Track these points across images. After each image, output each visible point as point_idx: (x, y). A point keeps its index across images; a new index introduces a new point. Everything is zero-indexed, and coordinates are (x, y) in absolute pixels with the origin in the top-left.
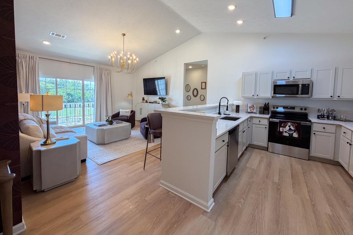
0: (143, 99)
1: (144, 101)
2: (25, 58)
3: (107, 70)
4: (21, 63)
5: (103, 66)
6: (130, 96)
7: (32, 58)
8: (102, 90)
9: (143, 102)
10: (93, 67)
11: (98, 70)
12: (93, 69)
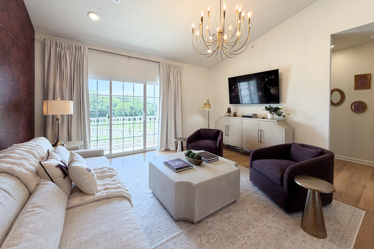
0: (229, 111)
1: (231, 114)
2: (70, 49)
3: (175, 67)
4: (65, 56)
5: (171, 63)
6: (207, 106)
7: (79, 49)
8: (169, 98)
9: (229, 116)
10: (158, 64)
11: (165, 67)
12: (158, 67)
